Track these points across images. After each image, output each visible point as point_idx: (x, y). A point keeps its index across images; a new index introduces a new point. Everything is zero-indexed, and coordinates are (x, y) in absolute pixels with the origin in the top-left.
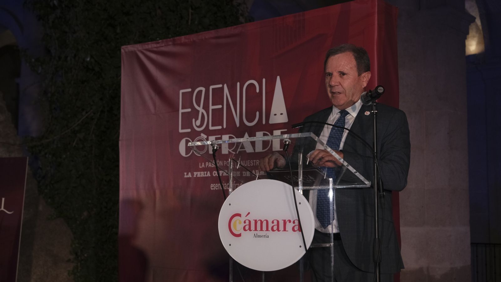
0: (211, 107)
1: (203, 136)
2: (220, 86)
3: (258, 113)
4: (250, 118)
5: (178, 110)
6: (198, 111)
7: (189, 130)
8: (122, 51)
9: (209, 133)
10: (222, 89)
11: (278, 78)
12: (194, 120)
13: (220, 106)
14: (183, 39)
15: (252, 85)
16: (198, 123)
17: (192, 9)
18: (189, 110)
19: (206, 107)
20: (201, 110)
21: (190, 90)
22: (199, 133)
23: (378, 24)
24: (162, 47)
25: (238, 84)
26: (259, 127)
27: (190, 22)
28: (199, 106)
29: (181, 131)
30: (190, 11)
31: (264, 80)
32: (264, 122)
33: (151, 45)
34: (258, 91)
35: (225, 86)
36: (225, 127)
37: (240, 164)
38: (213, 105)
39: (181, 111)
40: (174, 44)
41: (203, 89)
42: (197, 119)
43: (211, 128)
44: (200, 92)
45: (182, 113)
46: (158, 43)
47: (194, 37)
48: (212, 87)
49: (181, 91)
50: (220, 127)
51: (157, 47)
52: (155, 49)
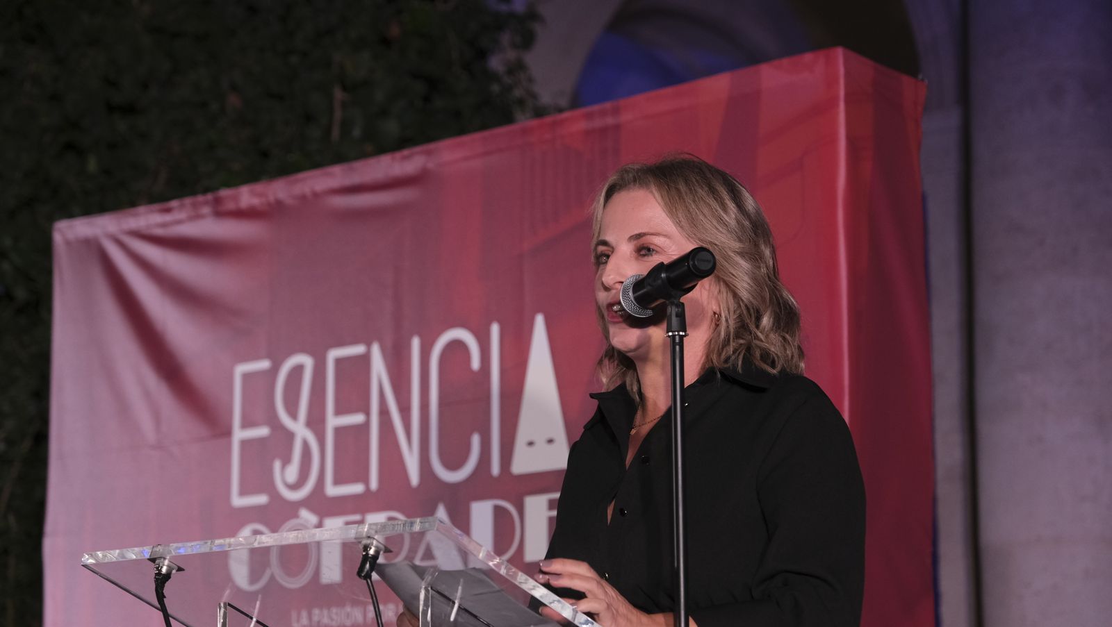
0: (333, 421)
1: (307, 516)
2: (359, 349)
3: (476, 440)
4: (454, 457)
5: (228, 433)
6: (290, 436)
7: (261, 499)
8: (58, 238)
9: (323, 506)
10: (365, 359)
11: (540, 321)
12: (277, 465)
13: (358, 418)
14: (246, 196)
15: (457, 347)
16: (292, 473)
17: (345, 88)
18: (263, 431)
19: (316, 422)
20: (300, 429)
21: (264, 364)
22: (291, 510)
23: (848, 138)
24: (179, 222)
25: (416, 343)
26: (480, 485)
28: (293, 415)
29: (238, 501)
31: (495, 329)
32: (496, 469)
33: (148, 218)
34: (476, 364)
35: (376, 351)
36: (374, 484)
38: (339, 411)
39: (239, 434)
40: (220, 214)
41: (307, 361)
42: (286, 461)
43: (332, 490)
44: (298, 370)
45: (245, 444)
46: (168, 210)
47: (279, 190)
48: (334, 354)
49: (241, 369)
50: (357, 488)
51: (164, 225)
52: (159, 232)
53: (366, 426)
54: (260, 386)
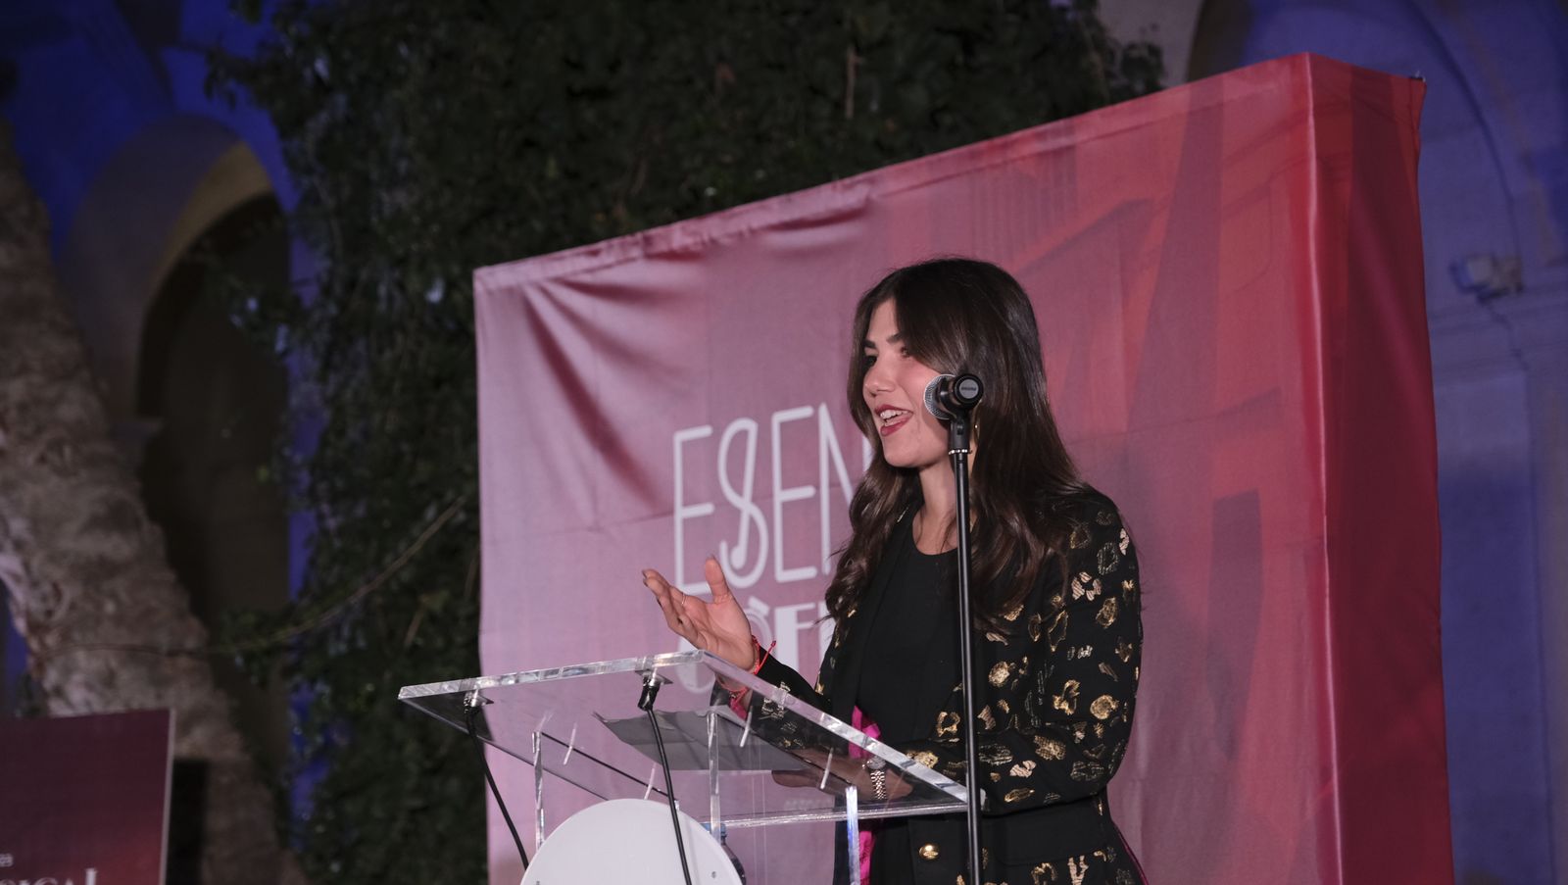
0: (781, 496)
1: (757, 605)
2: (805, 412)
5: (670, 512)
6: (736, 513)
8: (479, 287)
9: (774, 594)
10: (812, 423)
12: (723, 547)
13: (807, 492)
14: (679, 235)
16: (739, 556)
17: (858, 51)
18: (707, 509)
19: (762, 498)
20: (746, 505)
21: (705, 431)
23: (1320, 157)
24: (609, 267)
27: (850, 105)
28: (739, 491)
30: (852, 58)
33: (573, 263)
35: (823, 411)
36: (828, 567)
38: (786, 484)
39: (681, 513)
40: (651, 257)
41: (749, 425)
42: (733, 543)
43: (783, 576)
44: (742, 436)
45: (688, 523)
46: (595, 253)
47: (713, 227)
48: (779, 417)
49: (681, 436)
50: (809, 573)
51: (590, 271)
52: (587, 279)
53: (817, 498)
54: (701, 455)
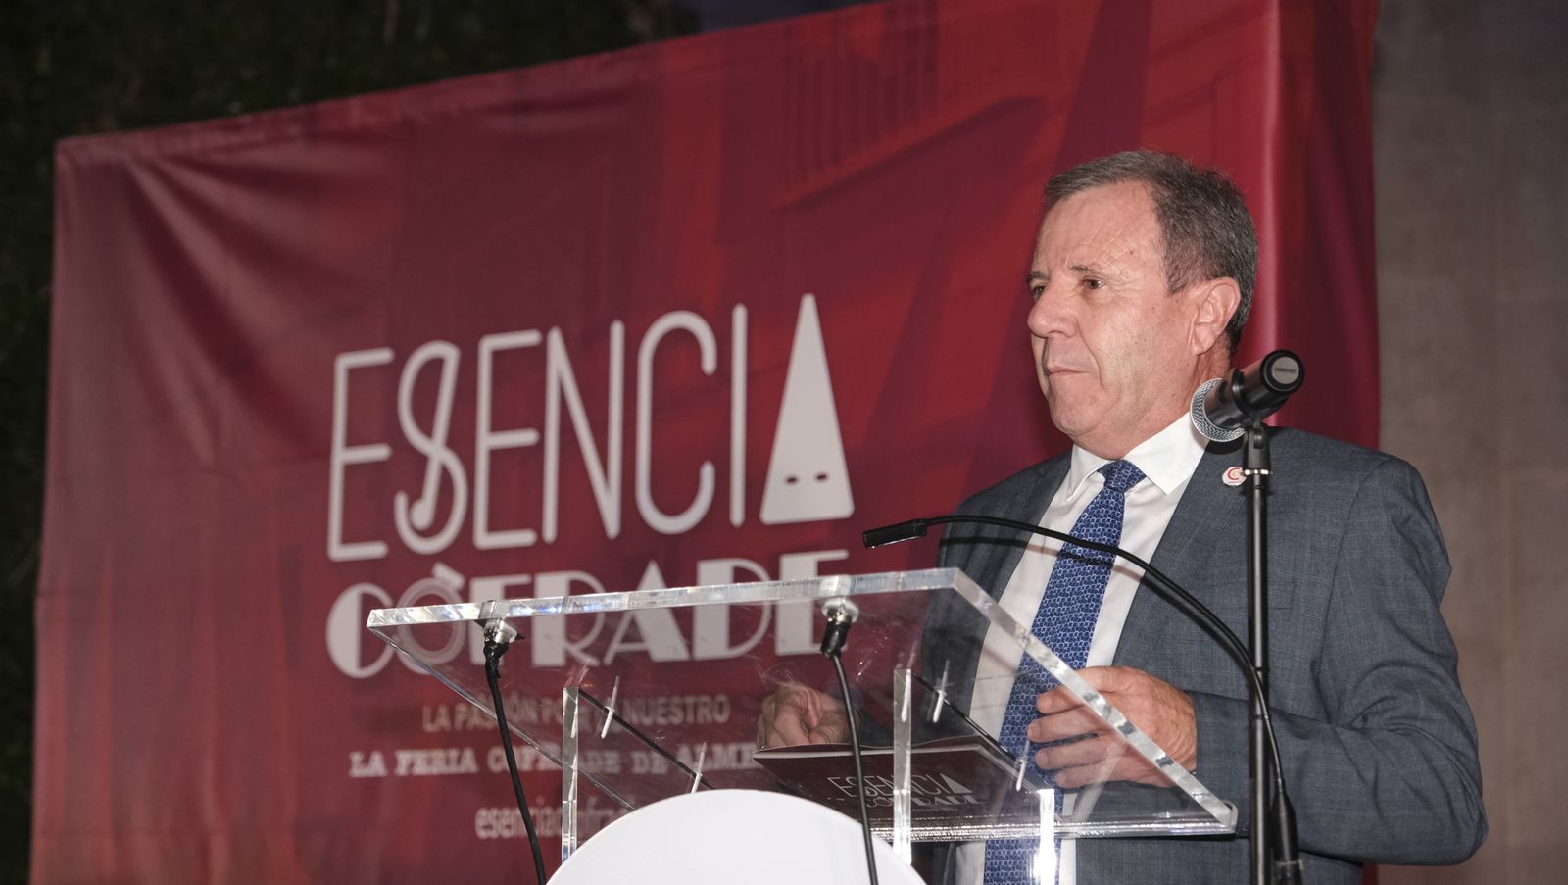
0: (487, 441)
1: (447, 577)
2: (530, 338)
3: (708, 473)
4: (673, 496)
5: (326, 453)
6: (422, 460)
7: (376, 550)
8: (62, 162)
9: (470, 561)
10: (539, 353)
11: (808, 306)
12: (401, 501)
13: (526, 437)
14: (357, 111)
15: (682, 338)
16: (424, 512)
18: (379, 452)
19: (462, 441)
20: (437, 451)
21: (383, 356)
22: (423, 565)
24: (254, 146)
25: (617, 331)
26: (715, 538)
28: (427, 430)
29: (338, 551)
31: (740, 315)
32: (737, 516)
33: (204, 139)
34: (709, 363)
35: (555, 340)
36: (550, 532)
37: (615, 717)
38: (497, 426)
39: (342, 455)
40: (313, 137)
41: (449, 353)
42: (415, 495)
43: (484, 539)
44: (435, 366)
45: (350, 469)
46: (236, 128)
47: (407, 104)
48: (489, 344)
49: (346, 362)
50: (524, 538)
51: (229, 149)
52: (220, 158)
53: (539, 448)
54: (375, 384)
